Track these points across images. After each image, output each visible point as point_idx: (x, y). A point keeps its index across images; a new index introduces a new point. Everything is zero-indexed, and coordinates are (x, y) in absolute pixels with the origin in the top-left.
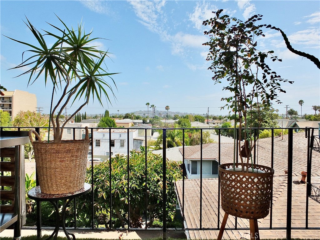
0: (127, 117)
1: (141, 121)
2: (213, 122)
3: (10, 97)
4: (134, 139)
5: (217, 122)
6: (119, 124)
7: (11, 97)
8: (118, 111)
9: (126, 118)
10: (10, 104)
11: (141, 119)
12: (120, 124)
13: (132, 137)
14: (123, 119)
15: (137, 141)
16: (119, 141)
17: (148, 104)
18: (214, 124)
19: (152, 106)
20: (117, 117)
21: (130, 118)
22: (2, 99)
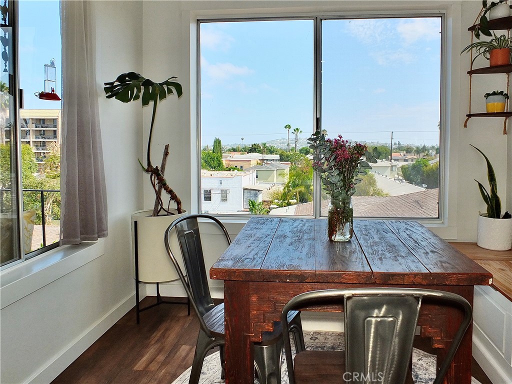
0: (254, 149)
1: (278, 157)
2: (404, 157)
3: (54, 119)
4: (245, 189)
5: (411, 157)
6: (233, 163)
7: (56, 119)
8: (242, 139)
9: (253, 152)
10: (54, 130)
11: (277, 154)
12: (236, 163)
13: (241, 184)
14: (248, 153)
15: (250, 192)
16: (219, 191)
17: (288, 127)
18: (405, 160)
19: (295, 130)
20: (240, 149)
21: (260, 152)
22: (41, 123)
